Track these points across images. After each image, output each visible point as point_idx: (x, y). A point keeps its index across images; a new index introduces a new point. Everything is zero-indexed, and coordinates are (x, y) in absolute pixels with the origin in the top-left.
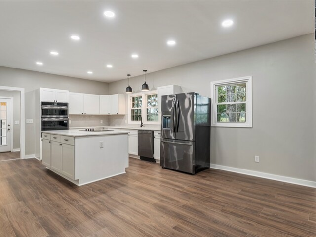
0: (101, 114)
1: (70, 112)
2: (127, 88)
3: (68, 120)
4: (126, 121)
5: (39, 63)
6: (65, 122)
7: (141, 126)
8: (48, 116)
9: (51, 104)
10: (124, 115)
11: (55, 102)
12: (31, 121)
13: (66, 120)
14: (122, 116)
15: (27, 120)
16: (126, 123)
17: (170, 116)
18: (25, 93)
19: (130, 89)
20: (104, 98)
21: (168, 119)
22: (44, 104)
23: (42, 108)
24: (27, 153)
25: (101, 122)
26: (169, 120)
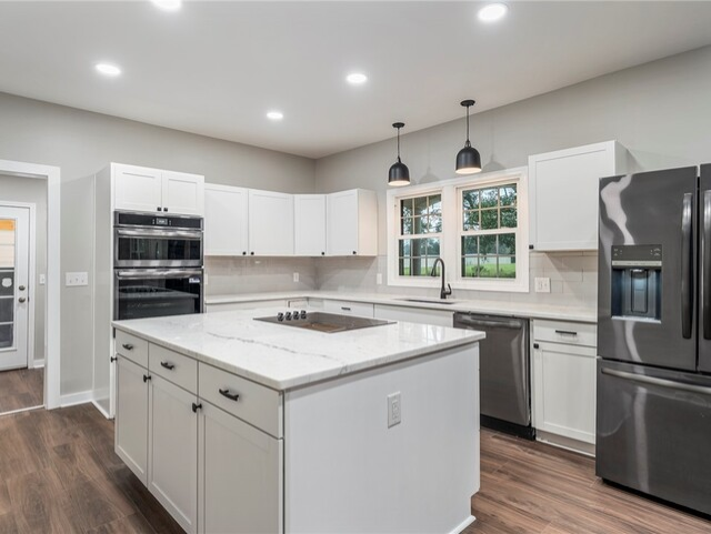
0: (297, 254)
1: (208, 250)
2: (394, 167)
3: (201, 277)
4: (380, 276)
5: (108, 69)
6: (192, 281)
7: (444, 295)
8: (138, 263)
9: (147, 220)
10: (373, 258)
11: (162, 213)
12: (80, 278)
13: (194, 276)
14: (367, 261)
15: (68, 274)
16: (380, 281)
17: (659, 263)
18: (62, 184)
19: (400, 171)
20: (309, 204)
21: (633, 275)
22: (124, 219)
23: (116, 233)
24: (66, 388)
25: (296, 277)
26: (640, 283)
